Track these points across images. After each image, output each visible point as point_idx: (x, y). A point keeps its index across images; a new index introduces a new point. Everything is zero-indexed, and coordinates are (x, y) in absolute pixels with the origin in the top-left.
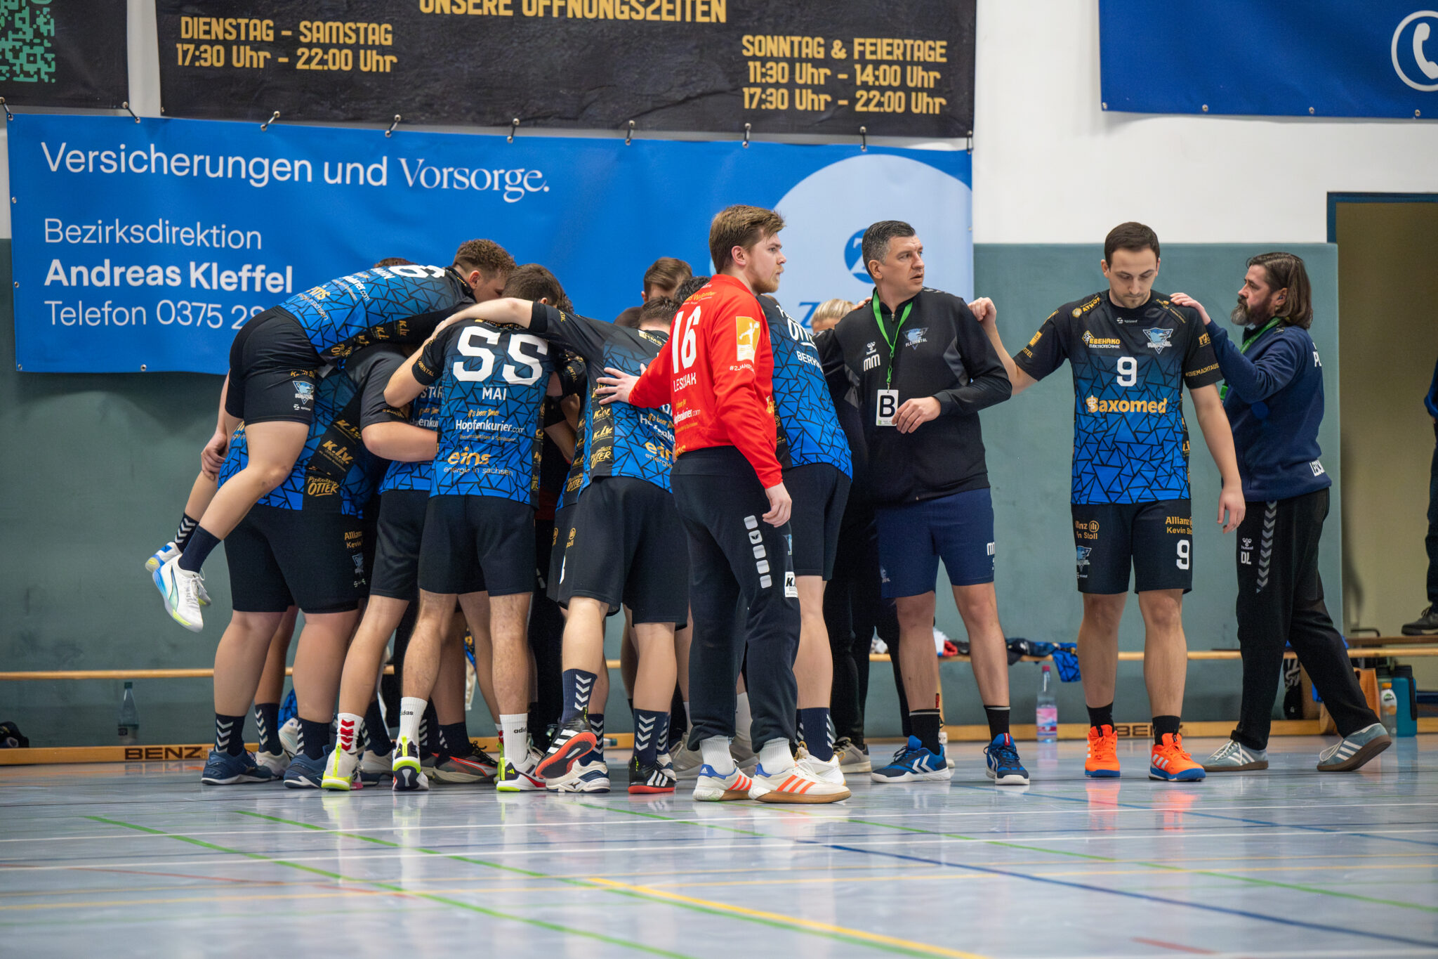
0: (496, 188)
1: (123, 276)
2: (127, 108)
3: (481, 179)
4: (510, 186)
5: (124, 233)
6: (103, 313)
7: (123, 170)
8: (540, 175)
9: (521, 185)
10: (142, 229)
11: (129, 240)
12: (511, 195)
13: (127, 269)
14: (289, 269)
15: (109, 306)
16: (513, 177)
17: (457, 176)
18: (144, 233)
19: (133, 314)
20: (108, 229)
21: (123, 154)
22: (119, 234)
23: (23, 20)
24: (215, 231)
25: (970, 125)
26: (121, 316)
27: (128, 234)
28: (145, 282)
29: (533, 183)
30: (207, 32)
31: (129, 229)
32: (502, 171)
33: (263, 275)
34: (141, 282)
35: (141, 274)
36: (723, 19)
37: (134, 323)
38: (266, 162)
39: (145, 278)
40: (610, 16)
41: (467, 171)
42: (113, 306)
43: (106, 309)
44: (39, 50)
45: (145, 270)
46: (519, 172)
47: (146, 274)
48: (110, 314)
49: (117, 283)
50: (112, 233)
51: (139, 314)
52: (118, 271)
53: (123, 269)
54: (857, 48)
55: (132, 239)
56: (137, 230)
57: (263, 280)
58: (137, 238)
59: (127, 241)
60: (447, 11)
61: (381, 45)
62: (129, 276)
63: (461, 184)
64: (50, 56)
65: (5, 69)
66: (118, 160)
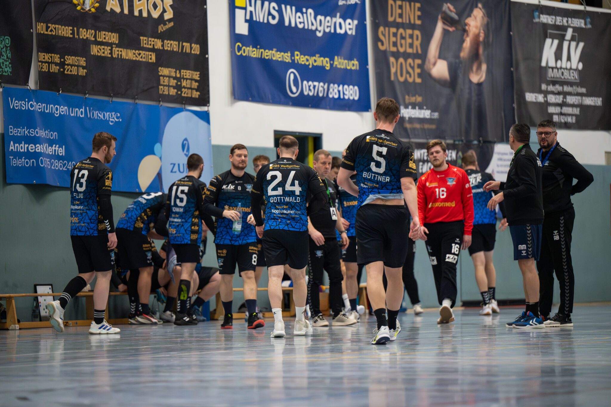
0: (108, 119)
1: (28, 148)
2: (28, 85)
3: (104, 116)
4: (111, 118)
5: (28, 132)
6: (22, 161)
7: (27, 109)
8: (119, 115)
9: (114, 118)
10: (34, 130)
11: (29, 134)
12: (112, 122)
13: (29, 146)
14: (64, 147)
15: (24, 159)
16: (112, 115)
17: (99, 115)
18: (34, 132)
19: (31, 162)
20: (23, 130)
21: (27, 103)
22: (26, 132)
23: (4, 51)
24: (47, 132)
25: (208, 102)
26: (27, 163)
27: (29, 132)
28: (35, 150)
29: (117, 118)
30: (44, 59)
31: (29, 130)
32: (109, 113)
33: (58, 149)
34: (34, 150)
35: (34, 147)
36: (154, 61)
37: (31, 165)
38: (58, 107)
39: (35, 149)
40: (131, 59)
41: (101, 112)
42: (25, 159)
43: (23, 160)
44: (8, 63)
45: (35, 146)
46: (113, 113)
47: (36, 148)
48: (24, 162)
49: (26, 150)
50: (24, 131)
51: (33, 162)
52: (26, 146)
53: (27, 145)
54: (182, 74)
55: (30, 134)
56: (32, 131)
57: (58, 150)
58: (32, 134)
59: (29, 135)
60: (96, 54)
61: (83, 66)
62: (30, 148)
63: (100, 117)
64: (10, 65)
65: (1, 70)
66: (25, 105)
